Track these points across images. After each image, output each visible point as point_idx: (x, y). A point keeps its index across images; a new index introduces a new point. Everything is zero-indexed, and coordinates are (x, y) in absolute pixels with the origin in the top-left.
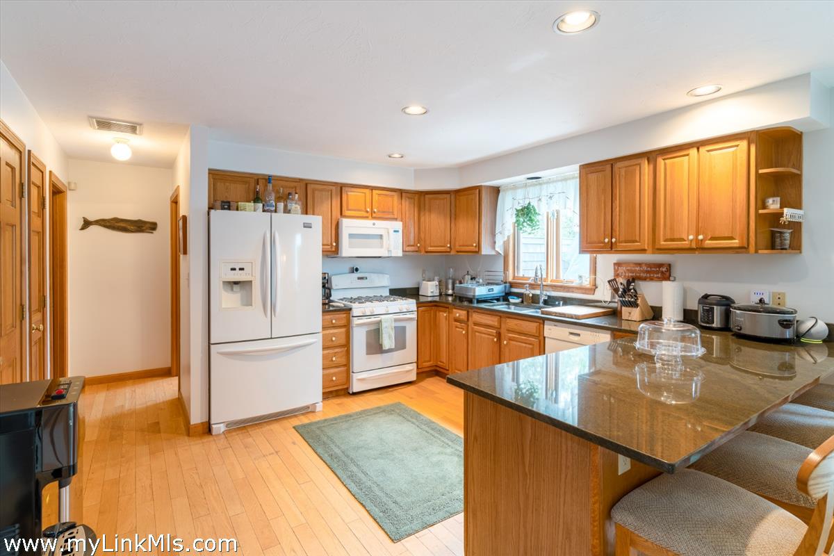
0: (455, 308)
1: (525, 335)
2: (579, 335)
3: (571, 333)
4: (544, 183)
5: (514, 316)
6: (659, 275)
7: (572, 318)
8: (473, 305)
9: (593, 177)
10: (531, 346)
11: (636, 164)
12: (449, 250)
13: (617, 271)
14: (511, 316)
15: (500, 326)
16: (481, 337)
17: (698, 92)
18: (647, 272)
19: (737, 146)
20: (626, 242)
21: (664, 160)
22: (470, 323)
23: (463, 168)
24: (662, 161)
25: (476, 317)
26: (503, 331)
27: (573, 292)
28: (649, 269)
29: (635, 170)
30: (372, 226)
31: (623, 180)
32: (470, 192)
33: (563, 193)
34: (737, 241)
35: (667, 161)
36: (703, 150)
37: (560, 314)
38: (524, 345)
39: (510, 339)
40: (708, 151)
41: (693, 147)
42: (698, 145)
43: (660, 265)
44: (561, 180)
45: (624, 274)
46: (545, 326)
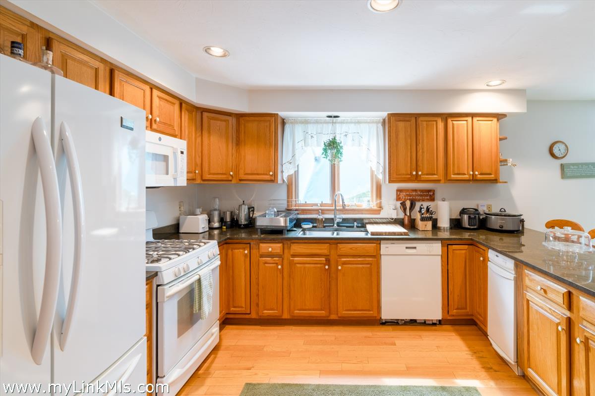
0: (262, 243)
1: (360, 256)
2: (415, 248)
3: (407, 248)
4: (339, 123)
5: (343, 241)
6: (428, 198)
7: (402, 235)
8: (284, 236)
9: (401, 125)
10: (369, 266)
11: (434, 121)
12: (230, 178)
13: (399, 196)
14: (341, 241)
15: (330, 253)
16: (305, 268)
17: (490, 84)
18: (421, 195)
19: (492, 121)
20: (427, 175)
21: (452, 121)
22: (286, 255)
23: (255, 92)
24: (451, 122)
25: (296, 248)
26: (333, 258)
27: (362, 214)
28: (422, 193)
29: (433, 124)
30: (158, 142)
31: (425, 131)
32: (263, 119)
33: (358, 133)
34: (493, 176)
35: (454, 122)
36: (475, 119)
37: (389, 233)
38: (361, 266)
39: (344, 263)
40: (478, 120)
41: (469, 116)
42: (473, 115)
43: (429, 191)
44: (355, 123)
45: (404, 198)
46: (381, 245)
